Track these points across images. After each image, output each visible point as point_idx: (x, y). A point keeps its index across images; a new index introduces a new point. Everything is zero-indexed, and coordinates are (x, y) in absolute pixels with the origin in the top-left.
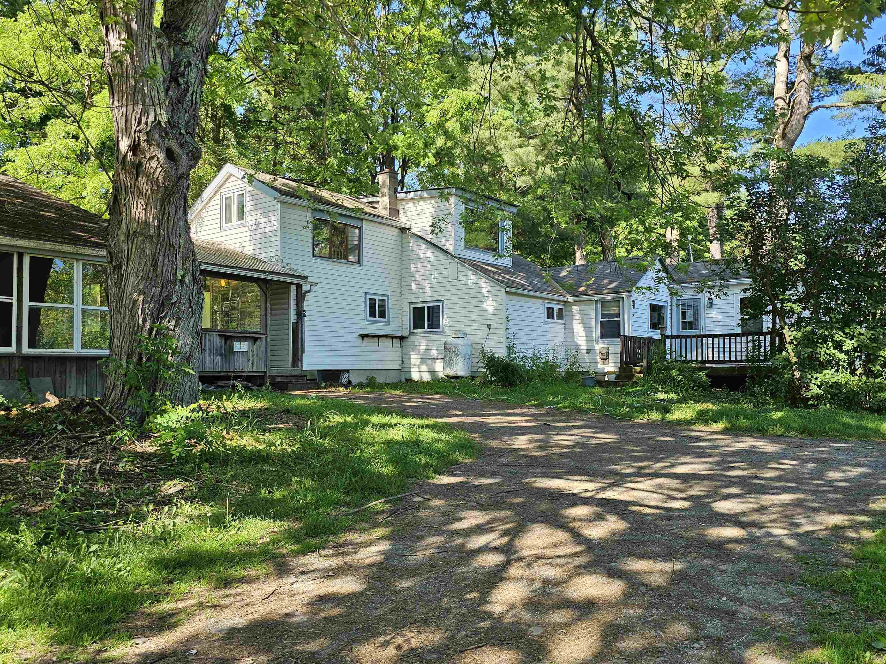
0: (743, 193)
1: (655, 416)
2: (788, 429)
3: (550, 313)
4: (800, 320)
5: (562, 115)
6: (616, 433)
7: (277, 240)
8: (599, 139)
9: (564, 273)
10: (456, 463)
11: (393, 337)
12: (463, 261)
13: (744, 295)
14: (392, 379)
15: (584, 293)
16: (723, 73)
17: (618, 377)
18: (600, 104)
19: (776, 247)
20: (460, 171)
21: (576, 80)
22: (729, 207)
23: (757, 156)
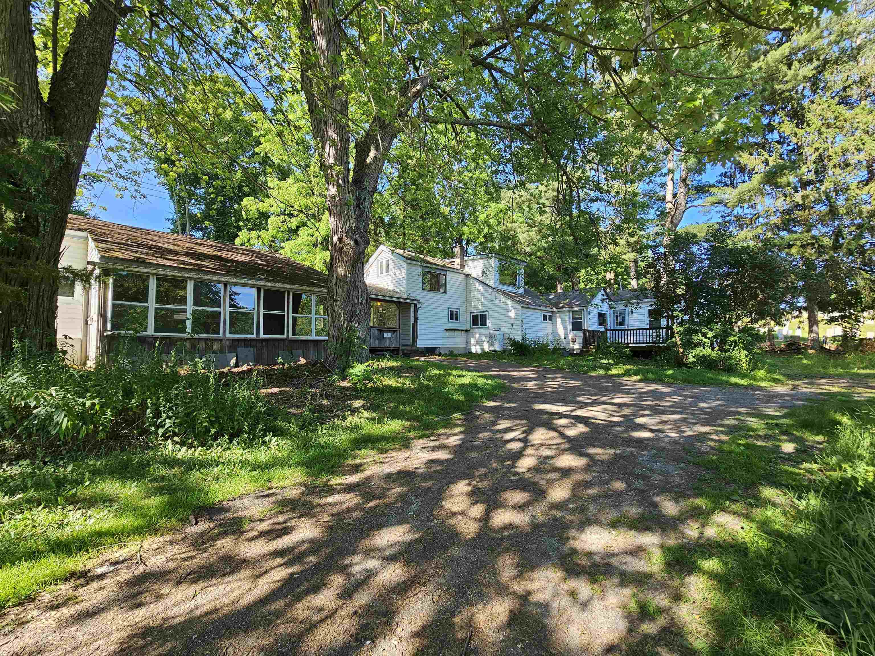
0: (650, 253)
1: (602, 372)
2: (676, 379)
3: (545, 318)
4: (682, 321)
5: (549, 215)
6: (581, 381)
7: (405, 283)
8: (570, 227)
9: (551, 297)
10: (497, 395)
11: (462, 330)
12: (498, 291)
13: (650, 308)
14: (462, 352)
15: (562, 307)
16: (636, 191)
17: (581, 351)
18: (571, 208)
19: (668, 282)
20: (496, 245)
21: (557, 197)
22: (642, 261)
23: (657, 234)
